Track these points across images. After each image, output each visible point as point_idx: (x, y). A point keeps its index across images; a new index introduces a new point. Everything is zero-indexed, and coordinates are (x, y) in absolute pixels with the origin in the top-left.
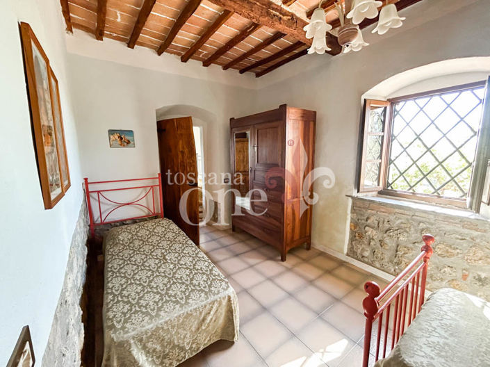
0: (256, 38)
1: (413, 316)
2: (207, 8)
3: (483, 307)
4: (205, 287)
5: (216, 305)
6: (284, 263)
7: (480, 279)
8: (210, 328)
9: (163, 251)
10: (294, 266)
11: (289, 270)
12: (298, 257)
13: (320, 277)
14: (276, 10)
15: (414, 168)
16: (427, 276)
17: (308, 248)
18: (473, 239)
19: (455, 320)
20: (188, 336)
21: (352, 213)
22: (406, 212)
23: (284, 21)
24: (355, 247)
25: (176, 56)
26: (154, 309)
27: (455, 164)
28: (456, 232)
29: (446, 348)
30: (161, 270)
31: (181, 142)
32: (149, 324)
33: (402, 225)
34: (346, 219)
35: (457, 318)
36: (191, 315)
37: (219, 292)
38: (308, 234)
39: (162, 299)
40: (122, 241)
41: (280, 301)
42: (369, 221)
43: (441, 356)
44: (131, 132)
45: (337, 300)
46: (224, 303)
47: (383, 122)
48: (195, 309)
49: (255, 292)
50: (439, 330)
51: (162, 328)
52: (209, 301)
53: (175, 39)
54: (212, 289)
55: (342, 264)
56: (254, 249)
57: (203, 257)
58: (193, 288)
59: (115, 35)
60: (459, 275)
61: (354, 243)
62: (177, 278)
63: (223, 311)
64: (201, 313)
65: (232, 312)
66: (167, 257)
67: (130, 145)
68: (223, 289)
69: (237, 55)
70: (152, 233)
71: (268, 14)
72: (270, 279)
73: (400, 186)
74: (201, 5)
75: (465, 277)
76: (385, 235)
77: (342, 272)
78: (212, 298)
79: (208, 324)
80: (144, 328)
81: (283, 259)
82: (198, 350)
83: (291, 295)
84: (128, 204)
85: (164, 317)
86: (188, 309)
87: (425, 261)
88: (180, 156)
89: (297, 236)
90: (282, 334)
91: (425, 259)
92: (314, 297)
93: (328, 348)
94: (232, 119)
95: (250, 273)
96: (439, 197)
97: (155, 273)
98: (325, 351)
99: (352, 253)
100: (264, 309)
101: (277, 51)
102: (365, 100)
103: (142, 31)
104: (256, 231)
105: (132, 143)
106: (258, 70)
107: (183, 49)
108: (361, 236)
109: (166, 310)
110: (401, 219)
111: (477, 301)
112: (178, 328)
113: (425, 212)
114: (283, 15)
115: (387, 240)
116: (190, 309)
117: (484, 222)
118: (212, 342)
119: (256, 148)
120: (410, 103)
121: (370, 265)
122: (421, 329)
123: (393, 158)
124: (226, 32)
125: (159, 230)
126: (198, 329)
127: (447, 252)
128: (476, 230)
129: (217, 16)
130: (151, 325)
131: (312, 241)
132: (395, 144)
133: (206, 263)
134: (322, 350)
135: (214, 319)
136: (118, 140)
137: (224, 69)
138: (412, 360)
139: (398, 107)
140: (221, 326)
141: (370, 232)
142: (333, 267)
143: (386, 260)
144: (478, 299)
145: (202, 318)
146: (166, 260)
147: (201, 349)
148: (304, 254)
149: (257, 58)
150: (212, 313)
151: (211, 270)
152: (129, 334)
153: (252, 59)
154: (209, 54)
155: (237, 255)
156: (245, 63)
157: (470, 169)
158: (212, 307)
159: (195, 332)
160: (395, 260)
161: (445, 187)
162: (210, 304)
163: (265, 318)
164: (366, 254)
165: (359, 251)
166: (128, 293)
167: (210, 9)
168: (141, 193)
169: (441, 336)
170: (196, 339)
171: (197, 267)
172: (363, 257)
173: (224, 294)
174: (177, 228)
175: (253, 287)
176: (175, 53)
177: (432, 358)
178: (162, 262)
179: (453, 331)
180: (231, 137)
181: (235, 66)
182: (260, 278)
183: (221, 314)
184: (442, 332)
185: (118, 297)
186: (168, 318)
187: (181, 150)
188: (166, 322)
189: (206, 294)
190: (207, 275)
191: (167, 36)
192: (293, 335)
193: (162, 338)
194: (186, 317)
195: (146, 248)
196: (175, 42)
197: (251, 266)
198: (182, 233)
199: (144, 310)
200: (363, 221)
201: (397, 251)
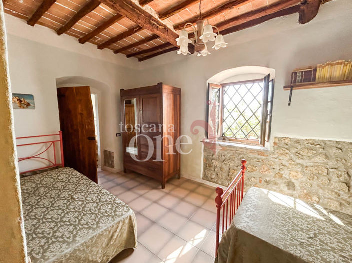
0: (140, 35)
1: (239, 204)
2: (104, 9)
3: (268, 194)
4: (112, 213)
5: (121, 224)
6: (164, 190)
7: (266, 182)
8: (117, 242)
9: (70, 193)
10: (170, 191)
11: (167, 194)
12: (173, 185)
13: (187, 195)
14: (155, 21)
15: (235, 123)
16: (244, 184)
17: (179, 178)
18: (262, 160)
19: (257, 202)
20: (100, 251)
21: (204, 152)
22: (233, 149)
23: (160, 29)
24: (207, 173)
25: (74, 37)
26: (70, 237)
27: (253, 121)
28: (255, 158)
29: (254, 216)
30: (71, 207)
31: (80, 106)
32: (67, 248)
33: (231, 157)
34: (201, 156)
35: (258, 201)
36: (103, 234)
37: (122, 215)
38: (178, 169)
39: (76, 228)
40: (27, 190)
41: (163, 216)
42: (214, 156)
43: (252, 221)
44: (31, 96)
45: (199, 207)
46: (127, 221)
47: (219, 97)
48: (105, 230)
49: (145, 213)
50: (250, 208)
51: (79, 249)
52: (116, 222)
53: (75, 26)
54: (117, 213)
55: (200, 185)
56: (142, 184)
57: (106, 193)
58: (101, 215)
59: (15, 12)
60: (258, 181)
61: (206, 171)
62: (87, 211)
63: (126, 227)
64: (110, 232)
65: (133, 227)
66: (74, 197)
67: (30, 107)
68: (125, 211)
69: (125, 45)
70: (57, 180)
71: (150, 23)
72: (156, 202)
73: (228, 135)
74: (100, 6)
75: (260, 182)
76: (223, 164)
77: (200, 190)
78: (117, 219)
79: (116, 238)
80: (63, 253)
81: (163, 188)
82: (107, 260)
83: (170, 210)
84: (28, 158)
85: (80, 240)
86: (99, 231)
87: (243, 175)
88: (79, 116)
89: (171, 171)
90: (167, 235)
91: (243, 173)
92: (185, 208)
93: (196, 237)
94: (122, 90)
95: (141, 200)
96: (247, 140)
97: (66, 210)
98: (194, 239)
99: (205, 177)
100: (153, 222)
101: (154, 46)
102: (209, 83)
103: (44, 15)
104: (143, 171)
105: (32, 105)
106: (140, 56)
107: (81, 34)
108: (210, 166)
109: (81, 235)
110: (230, 153)
111: (265, 191)
112: (92, 247)
113: (241, 148)
114: (160, 25)
115: (224, 167)
116: (101, 230)
117: (266, 151)
118: (118, 252)
119: (141, 111)
120: (231, 87)
121: (215, 183)
122: (243, 210)
123: (224, 119)
124: (117, 28)
125: (63, 177)
126: (108, 244)
127: (252, 169)
128: (264, 156)
129: (112, 16)
130: (69, 249)
131: (181, 173)
132: (225, 110)
133: (109, 196)
134: (192, 239)
135: (120, 234)
136: (18, 102)
137: (115, 53)
138: (239, 226)
139: (225, 89)
140: (125, 239)
141: (215, 163)
142: (195, 187)
143: (224, 179)
144: (266, 190)
145: (110, 236)
146: (74, 199)
147: (110, 260)
148: (177, 182)
149: (140, 48)
150: (118, 230)
151: (114, 201)
152: (50, 260)
153: (136, 49)
154: (103, 41)
155: (129, 189)
156: (131, 51)
157: (259, 124)
158: (118, 226)
159: (105, 247)
160: (229, 178)
161: (249, 134)
162: (116, 224)
163: (154, 228)
164: (213, 177)
165: (209, 175)
166: (42, 230)
167: (106, 10)
168: (42, 148)
169: (251, 211)
170: (106, 253)
171: (102, 200)
172: (212, 179)
173: (126, 215)
174: (80, 174)
175: (143, 210)
176: (73, 36)
177: (248, 222)
178: (71, 201)
179: (256, 207)
180: (122, 103)
181: (123, 52)
182: (149, 203)
183: (125, 230)
184: (252, 209)
185: (32, 235)
186: (83, 241)
187: (80, 111)
188: (82, 244)
189: (113, 217)
190: (112, 204)
191: (68, 22)
192: (174, 235)
193: (78, 257)
194: (98, 237)
195: (53, 193)
196: (75, 28)
197: (141, 196)
198: (85, 177)
199: (61, 239)
200: (211, 157)
201: (229, 172)
